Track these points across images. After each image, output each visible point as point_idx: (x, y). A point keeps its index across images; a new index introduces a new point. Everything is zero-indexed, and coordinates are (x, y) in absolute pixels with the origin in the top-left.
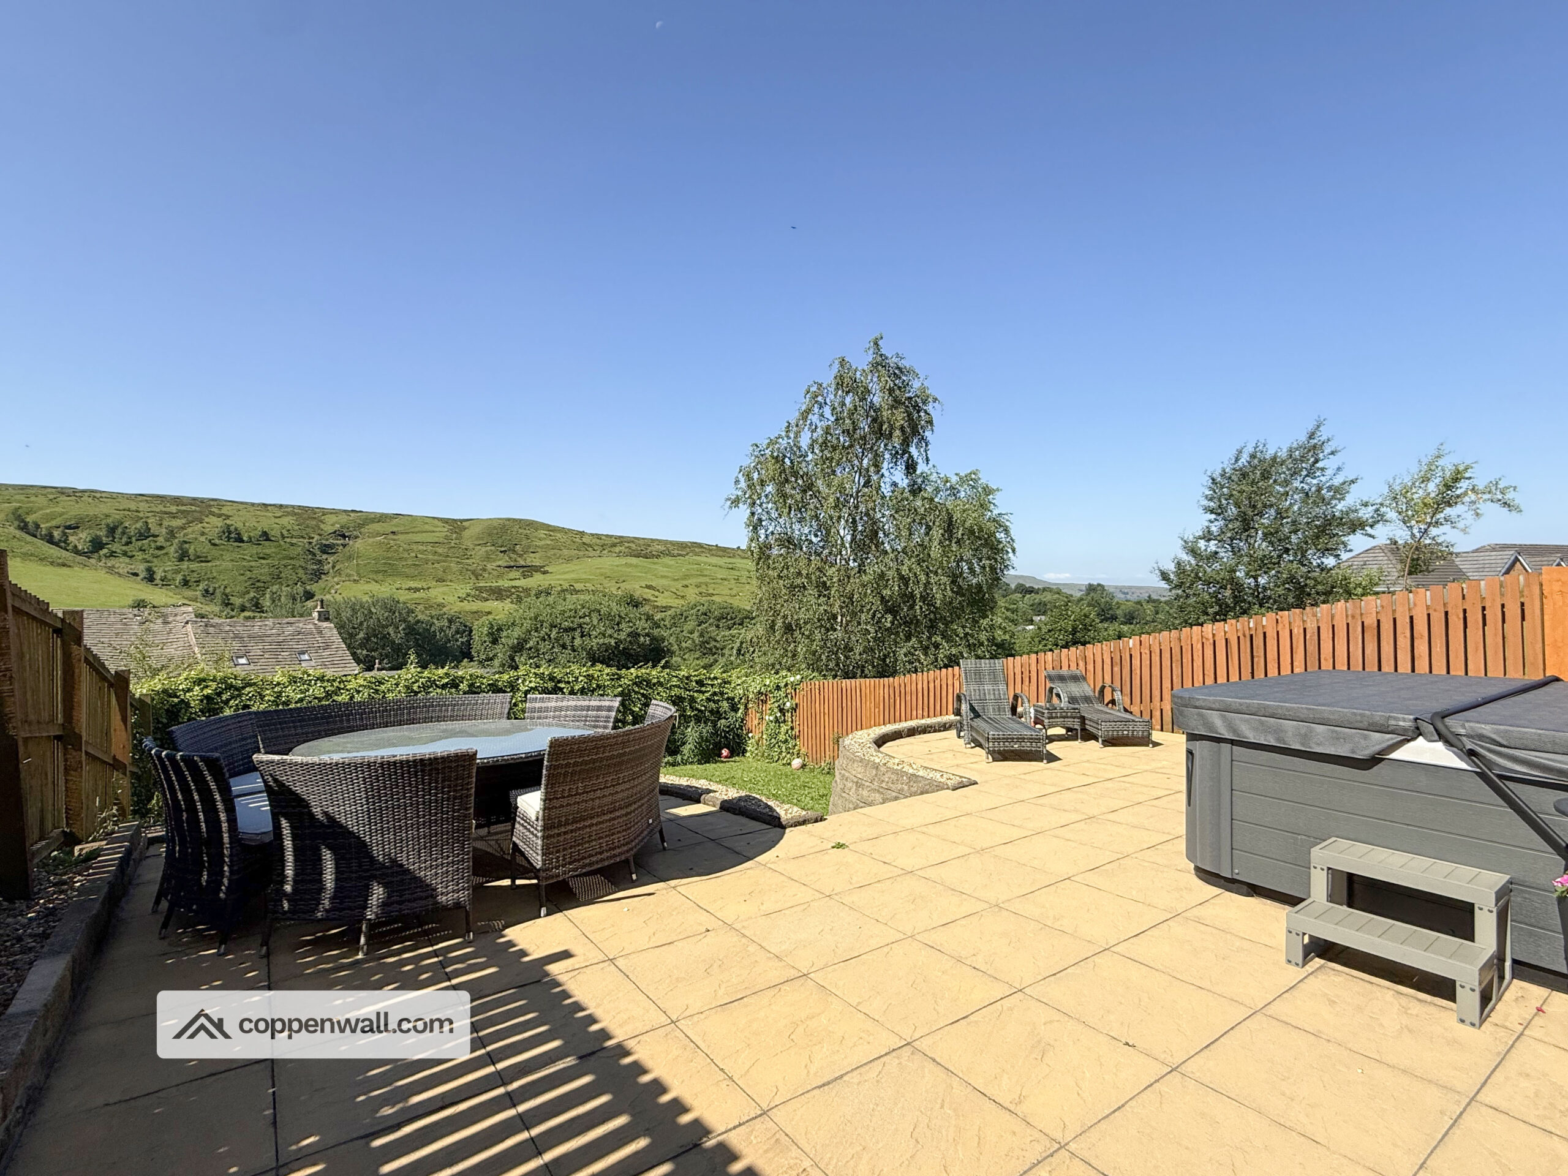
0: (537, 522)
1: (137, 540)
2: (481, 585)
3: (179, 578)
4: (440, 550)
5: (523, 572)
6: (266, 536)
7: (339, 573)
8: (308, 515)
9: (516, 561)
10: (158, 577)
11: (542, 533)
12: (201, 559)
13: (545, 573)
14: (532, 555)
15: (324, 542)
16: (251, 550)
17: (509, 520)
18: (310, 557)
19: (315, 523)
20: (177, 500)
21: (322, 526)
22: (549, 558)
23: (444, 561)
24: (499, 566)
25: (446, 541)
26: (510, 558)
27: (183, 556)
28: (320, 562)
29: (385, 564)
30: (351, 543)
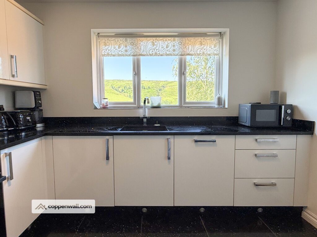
1: (128, 89)
6: (149, 87)
7: (162, 95)
10: (131, 96)
15: (160, 88)
16: (146, 90)
18: (157, 92)
19: (158, 84)
29: (171, 93)
30: (165, 88)
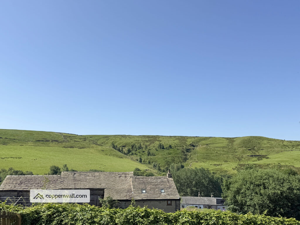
0: (263, 137)
1: (138, 149)
2: (241, 163)
3: (148, 161)
4: (225, 150)
5: (258, 158)
6: (170, 147)
7: (192, 159)
8: (183, 139)
9: (255, 153)
10: (143, 161)
11: (265, 142)
12: (154, 155)
13: (267, 158)
14: (261, 151)
15: (187, 148)
16: (166, 151)
17: (251, 137)
18: (183, 153)
19: (184, 142)
20: (148, 137)
21: (187, 143)
22: (269, 152)
23: (227, 154)
24: (248, 156)
25: (227, 146)
26: (253, 152)
27: (149, 154)
28: (186, 155)
29: (206, 155)
30: (195, 148)
